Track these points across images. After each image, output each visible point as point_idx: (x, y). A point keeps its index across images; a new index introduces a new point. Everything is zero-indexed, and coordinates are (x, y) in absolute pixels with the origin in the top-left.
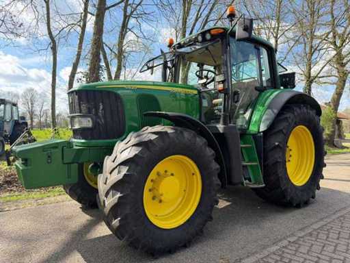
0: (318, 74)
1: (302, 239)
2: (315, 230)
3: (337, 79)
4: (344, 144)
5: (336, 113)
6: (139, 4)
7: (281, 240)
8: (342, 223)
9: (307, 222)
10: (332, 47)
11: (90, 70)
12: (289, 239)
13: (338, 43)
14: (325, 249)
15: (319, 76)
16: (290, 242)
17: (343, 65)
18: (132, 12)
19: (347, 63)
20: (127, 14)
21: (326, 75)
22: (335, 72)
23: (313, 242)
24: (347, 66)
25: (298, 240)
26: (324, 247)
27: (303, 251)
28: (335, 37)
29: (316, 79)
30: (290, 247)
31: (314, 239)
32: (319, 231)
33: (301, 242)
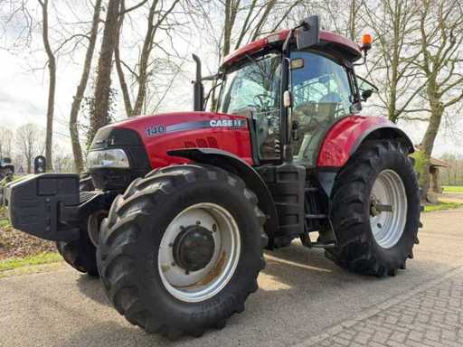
0: (405, 106)
1: (362, 324)
2: (382, 311)
3: (430, 114)
4: (440, 199)
5: (429, 158)
6: (169, 11)
7: (333, 325)
8: (422, 301)
9: (373, 300)
10: (424, 72)
11: (96, 94)
12: (344, 324)
13: (431, 68)
14: (393, 337)
15: (406, 109)
16: (344, 328)
17: (438, 96)
18: (159, 22)
19: (442, 94)
20: (154, 24)
21: (415, 108)
22: (427, 105)
23: (378, 329)
24: (443, 97)
25: (357, 324)
26: (391, 334)
27: (361, 341)
28: (426, 60)
29: (402, 114)
30: (343, 335)
31: (379, 323)
32: (388, 312)
33: (359, 329)
